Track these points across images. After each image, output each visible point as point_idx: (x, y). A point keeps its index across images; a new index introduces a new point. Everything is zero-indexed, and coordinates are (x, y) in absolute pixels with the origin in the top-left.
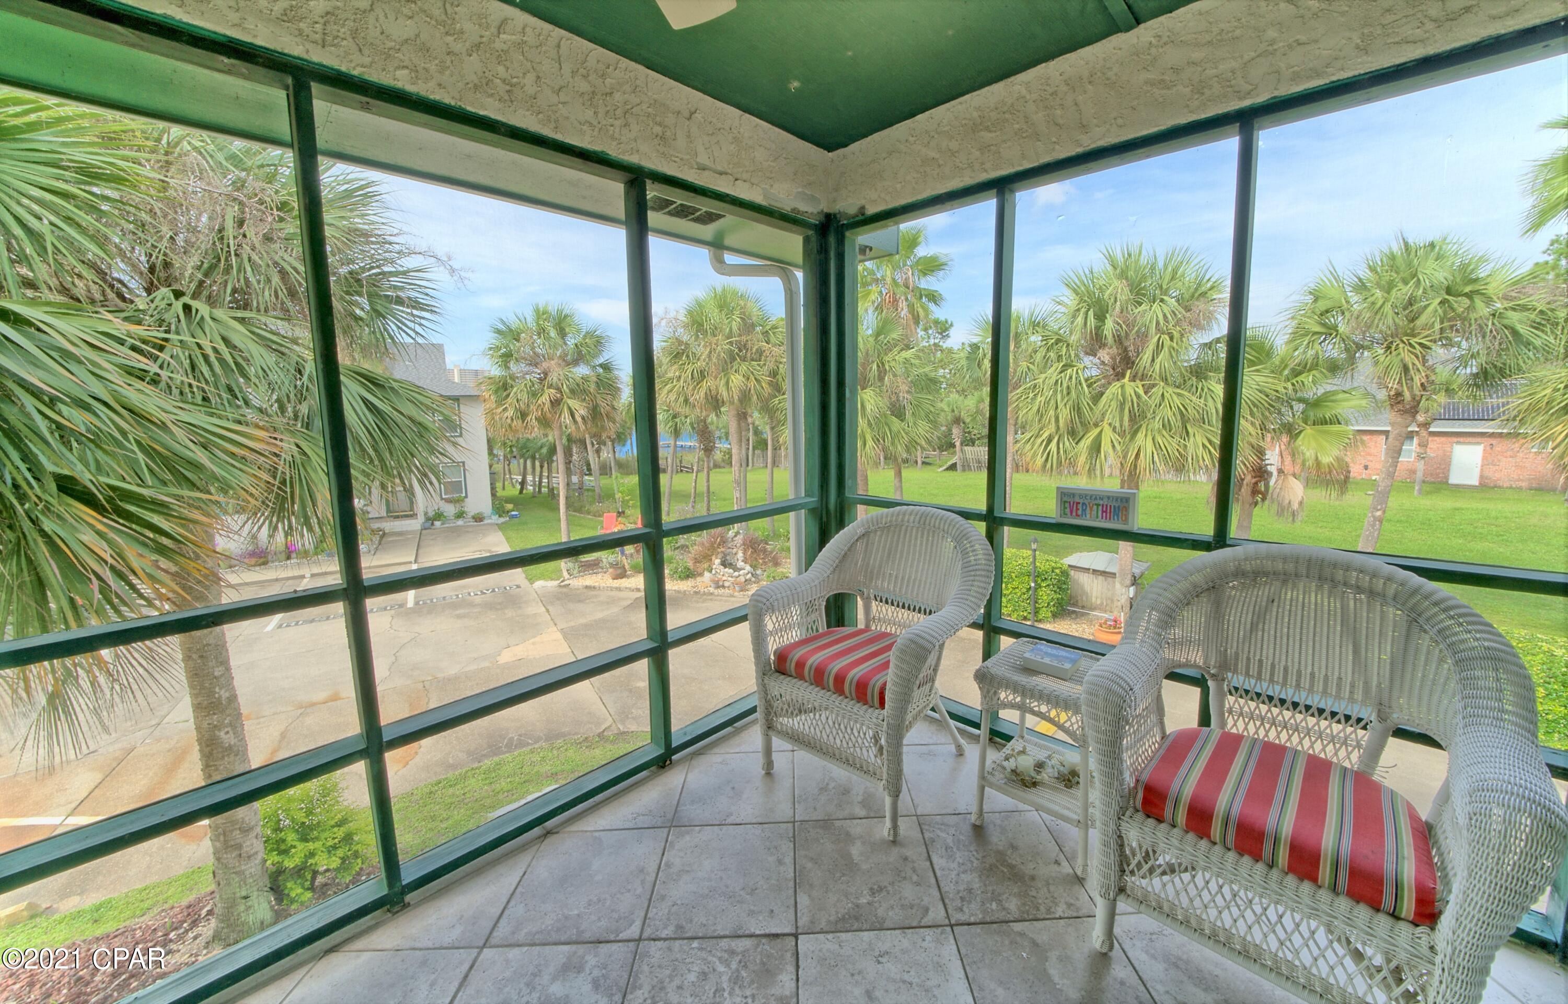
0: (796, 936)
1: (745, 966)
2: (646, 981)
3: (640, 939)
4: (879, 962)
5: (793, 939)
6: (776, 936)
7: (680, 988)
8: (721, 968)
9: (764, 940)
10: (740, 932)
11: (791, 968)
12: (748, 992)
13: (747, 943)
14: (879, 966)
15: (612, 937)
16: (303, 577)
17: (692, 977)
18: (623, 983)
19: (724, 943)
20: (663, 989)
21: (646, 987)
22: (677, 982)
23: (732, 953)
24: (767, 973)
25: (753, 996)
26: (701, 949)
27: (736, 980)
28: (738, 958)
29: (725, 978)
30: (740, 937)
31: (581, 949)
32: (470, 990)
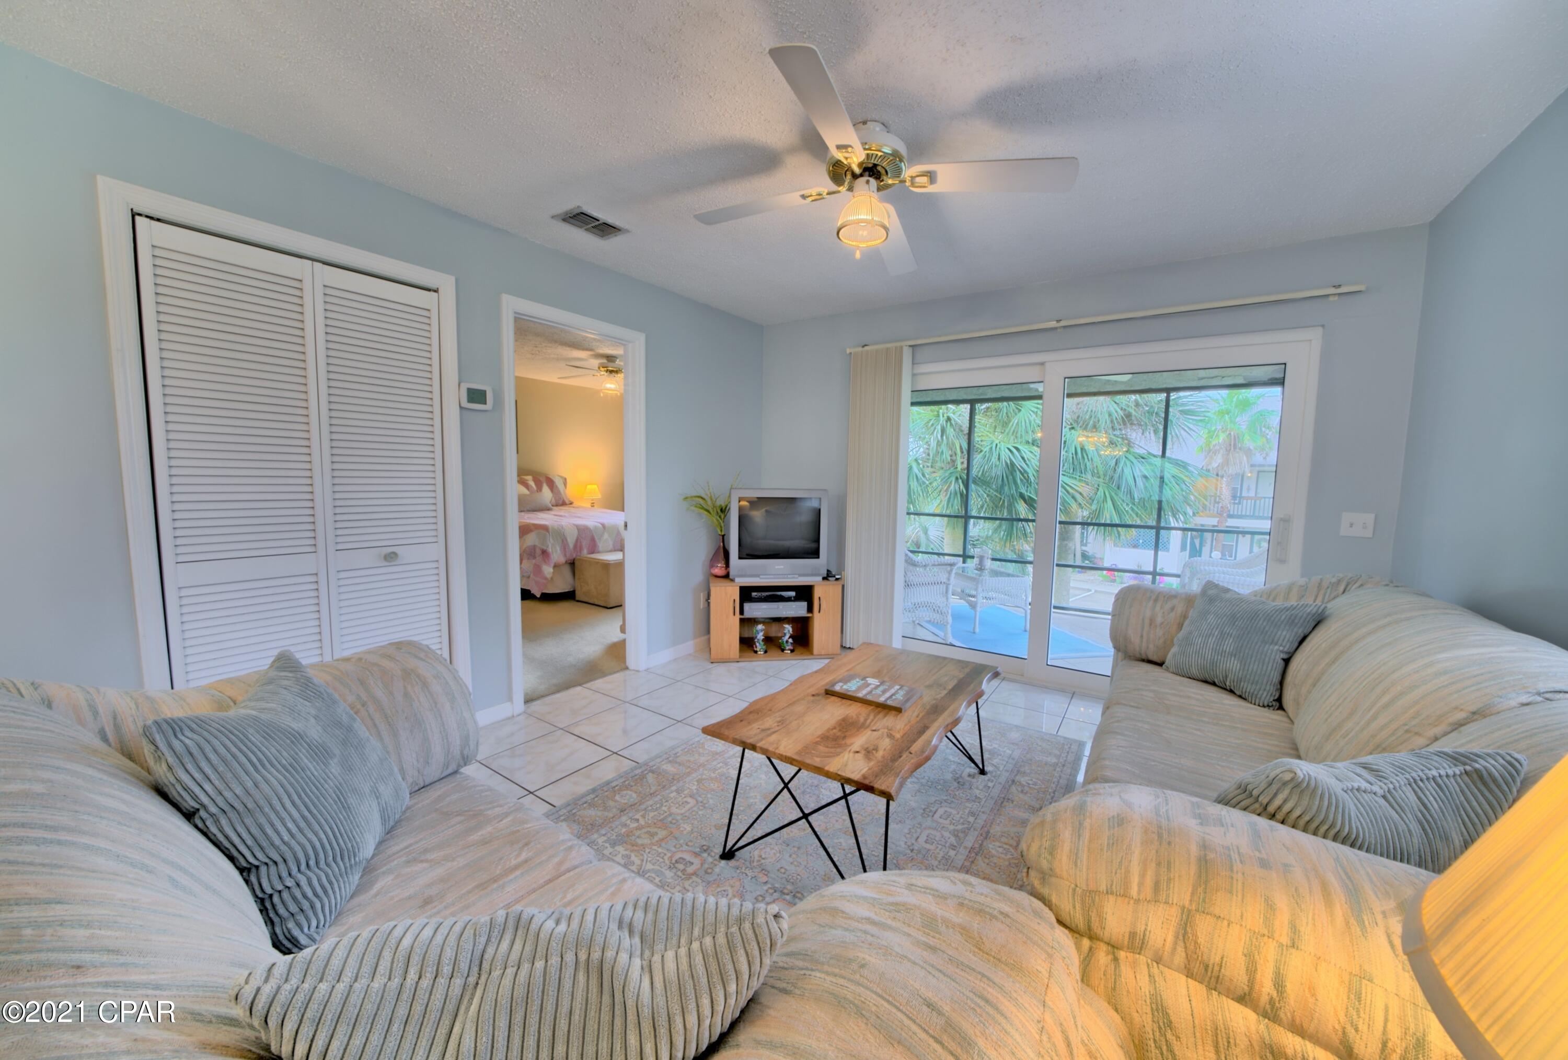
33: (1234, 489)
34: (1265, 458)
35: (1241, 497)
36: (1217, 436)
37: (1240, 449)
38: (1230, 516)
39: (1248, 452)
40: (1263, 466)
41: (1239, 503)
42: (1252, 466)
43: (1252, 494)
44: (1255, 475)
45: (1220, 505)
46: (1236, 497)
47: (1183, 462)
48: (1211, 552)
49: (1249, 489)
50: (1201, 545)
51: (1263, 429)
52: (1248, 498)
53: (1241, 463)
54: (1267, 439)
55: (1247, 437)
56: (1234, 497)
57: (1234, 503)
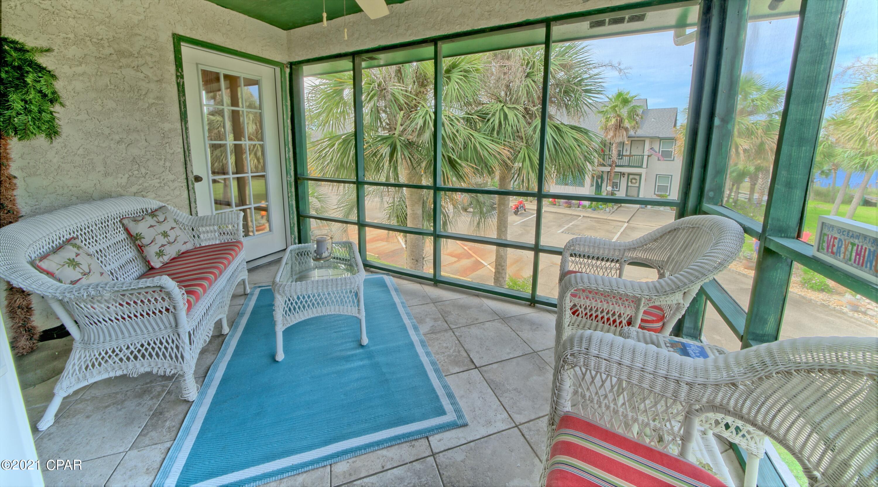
0: (476, 368)
1: (455, 357)
2: (438, 335)
3: (451, 329)
4: (479, 398)
5: (474, 367)
6: (473, 362)
7: (440, 343)
8: (451, 351)
9: (469, 359)
10: (468, 351)
11: (461, 370)
12: (446, 360)
13: (465, 355)
14: (477, 398)
15: (449, 323)
16: (580, 216)
17: (445, 345)
18: (435, 331)
19: (461, 349)
20: (438, 340)
21: (436, 336)
22: (441, 342)
23: (459, 352)
24: (456, 363)
25: (446, 362)
26: (456, 344)
27: (449, 356)
28: (457, 354)
29: (448, 353)
30: (466, 352)
31: (442, 319)
32: (420, 306)
33: (619, 151)
34: (635, 133)
35: (622, 155)
36: (611, 120)
37: (622, 127)
38: (617, 166)
39: (626, 129)
40: (634, 137)
41: (622, 159)
42: (629, 137)
43: (628, 153)
44: (630, 142)
45: (612, 160)
46: (620, 155)
47: (585, 129)
48: (607, 187)
49: (626, 151)
50: (602, 183)
51: (635, 116)
52: (626, 156)
53: (623, 136)
54: (636, 122)
55: (626, 121)
56: (619, 155)
57: (619, 159)
